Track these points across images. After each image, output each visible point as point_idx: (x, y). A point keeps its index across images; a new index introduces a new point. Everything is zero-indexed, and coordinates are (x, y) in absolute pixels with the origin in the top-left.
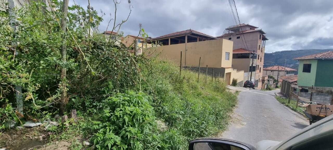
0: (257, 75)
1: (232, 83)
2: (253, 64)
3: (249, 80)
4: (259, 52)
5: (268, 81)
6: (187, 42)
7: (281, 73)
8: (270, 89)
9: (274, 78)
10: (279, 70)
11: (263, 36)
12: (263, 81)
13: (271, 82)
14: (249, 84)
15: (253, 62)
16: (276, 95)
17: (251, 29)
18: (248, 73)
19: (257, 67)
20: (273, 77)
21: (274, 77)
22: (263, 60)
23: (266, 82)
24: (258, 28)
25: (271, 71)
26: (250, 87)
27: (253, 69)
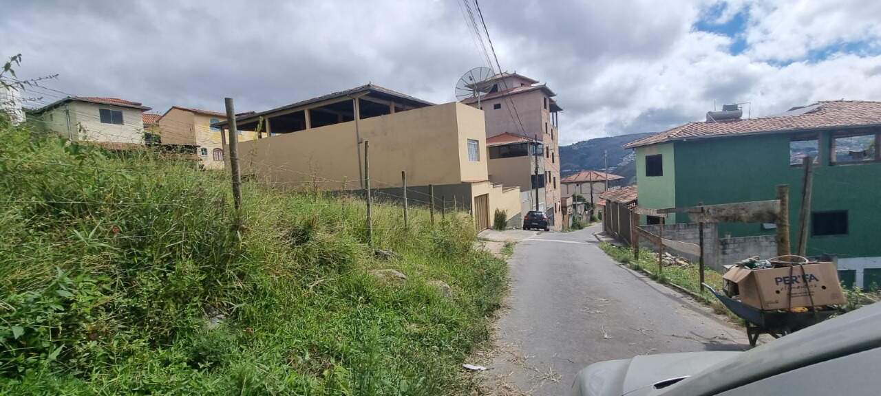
0: (550, 195)
1: (495, 221)
2: (537, 168)
3: (535, 210)
4: (546, 141)
5: (574, 206)
6: (360, 118)
7: (595, 186)
8: (580, 228)
9: (584, 200)
10: (592, 180)
11: (551, 100)
12: (564, 209)
13: (580, 209)
14: (536, 221)
15: (537, 165)
16: (598, 239)
17: (522, 84)
18: (529, 192)
19: (546, 176)
20: (581, 197)
21: (584, 196)
22: (557, 159)
23: (570, 210)
24: (538, 82)
25: (575, 185)
26: (538, 227)
27: (538, 181)
